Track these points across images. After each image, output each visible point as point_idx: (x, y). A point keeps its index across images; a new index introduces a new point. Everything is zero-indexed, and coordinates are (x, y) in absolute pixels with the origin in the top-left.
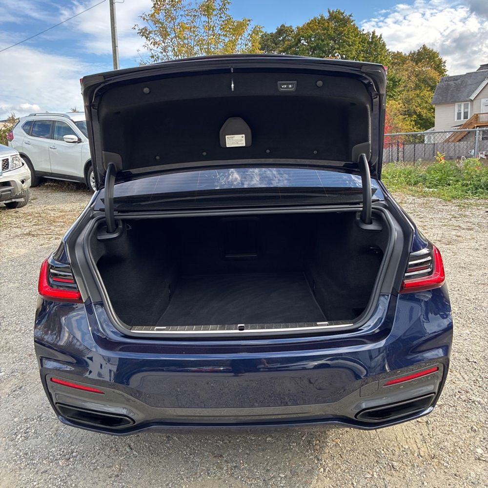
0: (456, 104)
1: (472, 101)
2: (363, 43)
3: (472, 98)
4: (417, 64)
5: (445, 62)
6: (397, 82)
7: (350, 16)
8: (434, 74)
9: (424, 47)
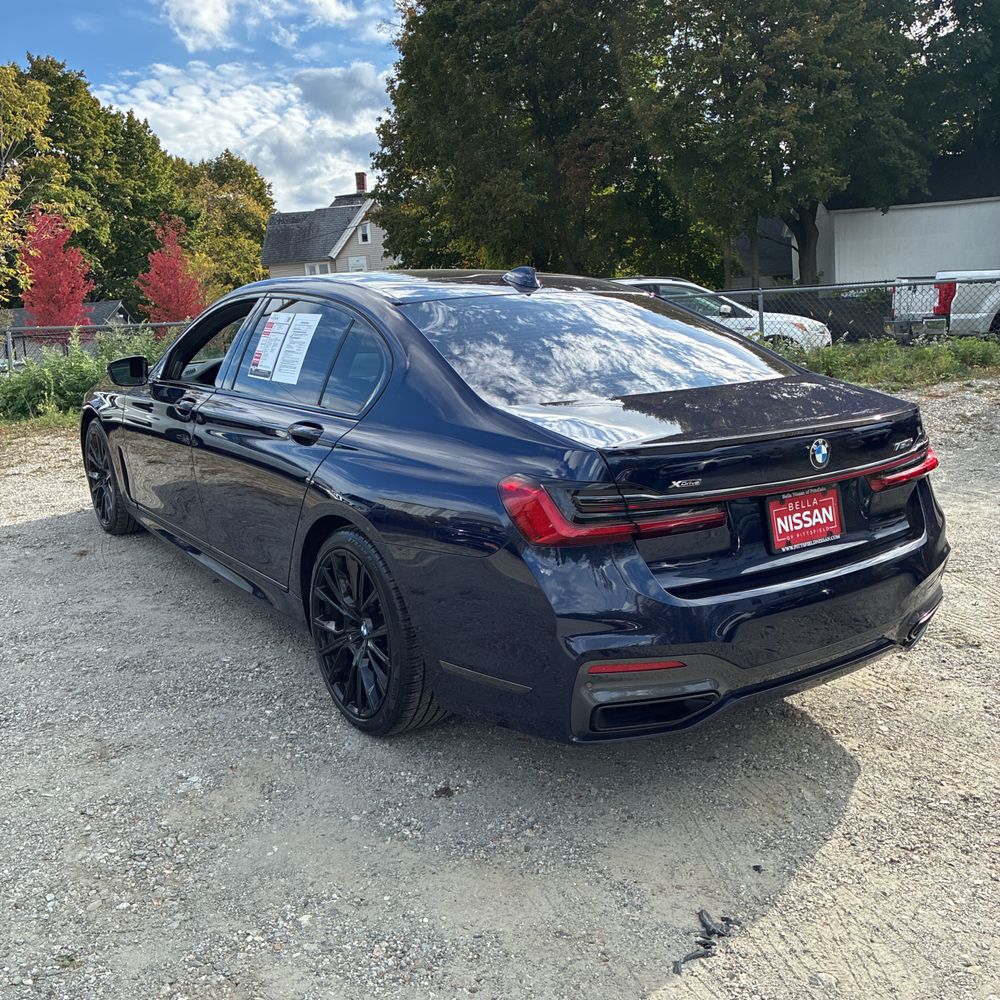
0: (306, 265)
1: (332, 260)
2: (113, 133)
3: (333, 254)
4: (220, 185)
5: (270, 186)
6: (192, 219)
7: (81, 75)
8: (253, 207)
9: (227, 153)
